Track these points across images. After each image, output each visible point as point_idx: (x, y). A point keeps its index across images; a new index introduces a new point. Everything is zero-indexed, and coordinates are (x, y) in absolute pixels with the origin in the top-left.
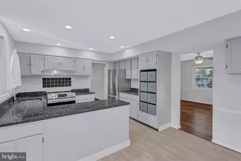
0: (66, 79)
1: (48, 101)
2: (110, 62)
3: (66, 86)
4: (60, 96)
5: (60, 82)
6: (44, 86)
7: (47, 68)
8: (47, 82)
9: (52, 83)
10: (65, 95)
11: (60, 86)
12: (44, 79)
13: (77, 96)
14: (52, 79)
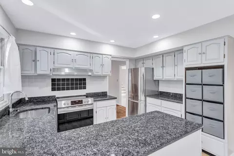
0: (80, 80)
1: (59, 110)
2: (131, 60)
3: (80, 88)
4: (73, 103)
5: (72, 84)
6: (53, 89)
7: (57, 65)
8: (57, 84)
9: (63, 85)
10: (80, 102)
11: (72, 89)
12: (53, 80)
13: (95, 103)
14: (63, 80)
